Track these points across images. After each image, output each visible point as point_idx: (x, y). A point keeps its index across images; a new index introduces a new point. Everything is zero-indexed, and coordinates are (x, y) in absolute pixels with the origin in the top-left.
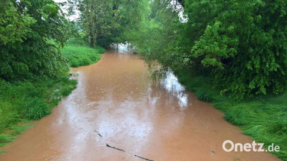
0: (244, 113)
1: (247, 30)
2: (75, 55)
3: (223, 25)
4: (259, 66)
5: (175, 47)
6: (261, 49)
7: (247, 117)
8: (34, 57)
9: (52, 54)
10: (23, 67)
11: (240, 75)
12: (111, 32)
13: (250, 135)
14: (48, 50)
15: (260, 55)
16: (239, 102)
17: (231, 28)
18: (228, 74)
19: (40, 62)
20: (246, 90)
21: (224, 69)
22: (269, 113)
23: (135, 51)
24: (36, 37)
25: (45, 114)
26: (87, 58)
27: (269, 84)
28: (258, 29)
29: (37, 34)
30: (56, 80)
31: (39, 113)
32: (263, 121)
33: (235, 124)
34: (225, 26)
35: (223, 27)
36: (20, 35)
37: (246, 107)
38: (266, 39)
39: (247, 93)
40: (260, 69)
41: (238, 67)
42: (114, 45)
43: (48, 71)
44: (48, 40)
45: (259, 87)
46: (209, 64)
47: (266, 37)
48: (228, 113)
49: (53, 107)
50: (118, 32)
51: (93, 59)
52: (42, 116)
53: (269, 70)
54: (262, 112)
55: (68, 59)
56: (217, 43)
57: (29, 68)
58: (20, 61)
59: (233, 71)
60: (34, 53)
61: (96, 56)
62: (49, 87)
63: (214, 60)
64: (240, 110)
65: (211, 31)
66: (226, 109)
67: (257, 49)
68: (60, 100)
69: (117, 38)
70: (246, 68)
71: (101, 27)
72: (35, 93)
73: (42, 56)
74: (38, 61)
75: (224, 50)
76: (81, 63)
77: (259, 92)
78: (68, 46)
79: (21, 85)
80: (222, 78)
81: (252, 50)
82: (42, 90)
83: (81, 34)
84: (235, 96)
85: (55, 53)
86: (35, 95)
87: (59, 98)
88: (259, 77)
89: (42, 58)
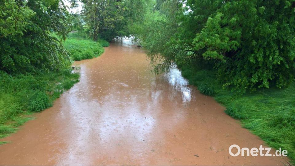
0: (245, 107)
1: (251, 22)
2: (78, 48)
3: (225, 17)
4: (263, 59)
5: (177, 40)
6: (265, 42)
7: (248, 110)
8: (36, 50)
9: (53, 47)
10: (25, 59)
11: (243, 69)
12: (115, 25)
13: (250, 128)
14: (50, 43)
15: (264, 48)
16: (242, 97)
17: (234, 19)
18: (232, 68)
19: (41, 55)
20: (249, 84)
21: (226, 62)
22: (271, 107)
23: (139, 45)
24: (37, 29)
25: (46, 107)
26: (90, 52)
27: (272, 77)
28: (262, 21)
29: (38, 27)
30: (58, 74)
31: (40, 105)
32: (264, 115)
33: (236, 118)
34: (227, 18)
35: (225, 19)
36: (20, 28)
37: (248, 101)
38: (269, 31)
39: (250, 87)
40: (263, 62)
41: (242, 60)
42: (118, 38)
43: (51, 65)
44: (49, 32)
45: (262, 81)
46: (211, 57)
47: (269, 29)
48: (230, 106)
49: (55, 100)
50: (122, 25)
51: (96, 52)
52: (44, 108)
53: (272, 64)
54: (264, 106)
55: (70, 52)
56: (218, 35)
57: (31, 61)
58: (21, 54)
59: (236, 64)
60: (35, 46)
61: (99, 50)
62: (51, 80)
63: (215, 52)
64: (241, 104)
65: (212, 23)
66: (228, 103)
67: (260, 42)
68: (62, 93)
69: (121, 31)
70: (249, 62)
71: (105, 19)
72: (37, 86)
73: (44, 49)
74: (39, 54)
75: (226, 43)
76: (84, 56)
77: (262, 86)
78: (71, 39)
79: (23, 77)
80: (226, 71)
81: (255, 42)
82: (44, 83)
83: (84, 27)
84: (237, 90)
85: (56, 46)
86: (36, 88)
87: (60, 91)
88: (262, 71)
89: (44, 52)
